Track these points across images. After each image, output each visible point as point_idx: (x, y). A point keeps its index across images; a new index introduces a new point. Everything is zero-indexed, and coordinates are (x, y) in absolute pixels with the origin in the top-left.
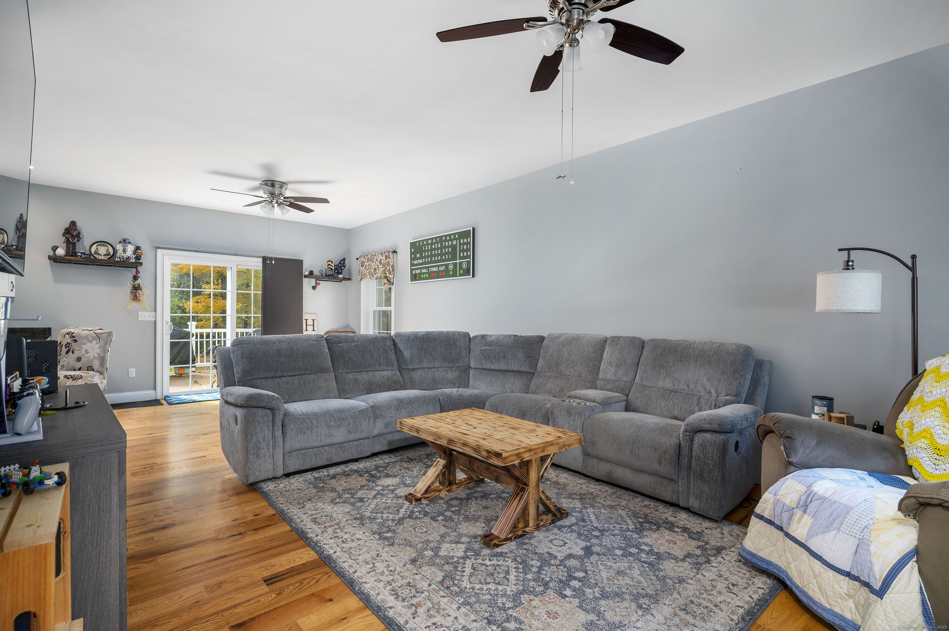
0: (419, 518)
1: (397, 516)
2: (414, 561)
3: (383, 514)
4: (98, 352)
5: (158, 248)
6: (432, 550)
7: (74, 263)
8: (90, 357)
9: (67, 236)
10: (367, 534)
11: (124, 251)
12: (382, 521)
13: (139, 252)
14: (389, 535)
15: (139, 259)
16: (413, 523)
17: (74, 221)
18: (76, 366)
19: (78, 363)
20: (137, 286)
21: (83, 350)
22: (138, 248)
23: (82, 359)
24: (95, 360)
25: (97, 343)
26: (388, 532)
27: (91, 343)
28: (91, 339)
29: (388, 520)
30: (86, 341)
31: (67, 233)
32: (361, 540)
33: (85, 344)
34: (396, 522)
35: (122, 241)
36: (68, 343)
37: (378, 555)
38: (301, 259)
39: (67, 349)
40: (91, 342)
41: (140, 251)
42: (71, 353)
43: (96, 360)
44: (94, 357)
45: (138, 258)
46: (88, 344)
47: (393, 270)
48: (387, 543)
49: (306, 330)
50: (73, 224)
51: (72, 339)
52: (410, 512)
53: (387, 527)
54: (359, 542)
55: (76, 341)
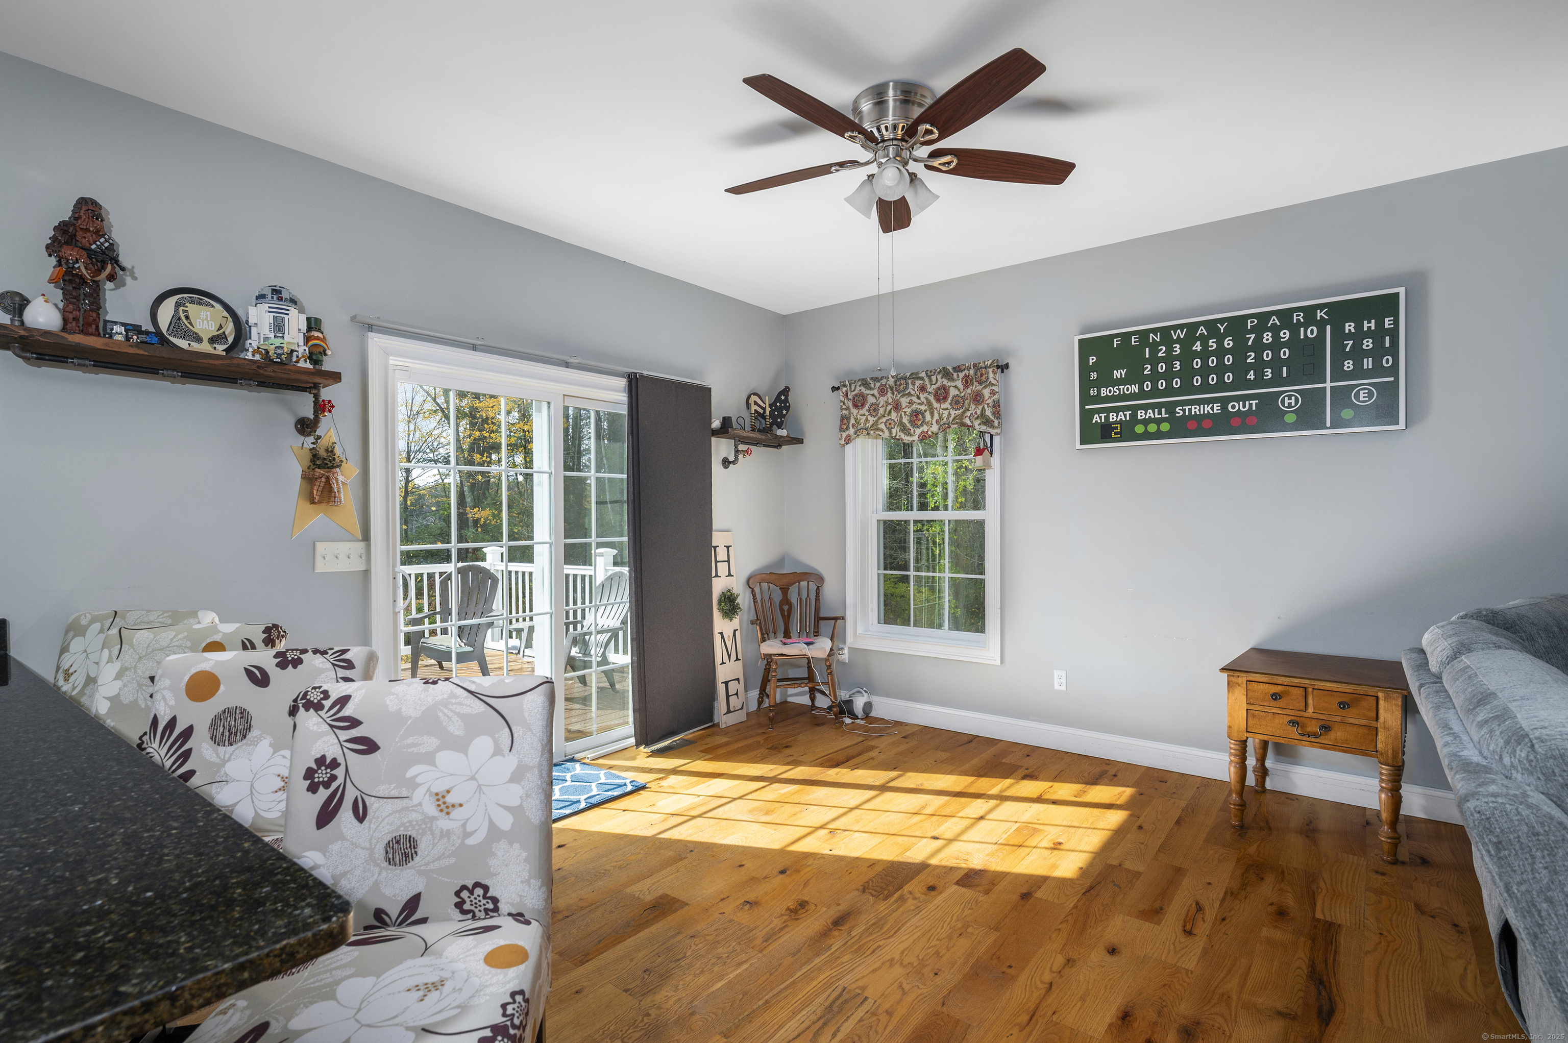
4: (516, 802)
5: (371, 328)
7: (93, 363)
8: (467, 835)
9: (70, 253)
11: (279, 327)
13: (318, 338)
15: (324, 362)
17: (94, 203)
18: (388, 891)
19: (398, 870)
20: (319, 453)
21: (419, 795)
22: (313, 324)
23: (422, 847)
24: (501, 848)
25: (498, 752)
27: (465, 751)
28: (456, 728)
30: (430, 742)
31: (67, 243)
33: (429, 759)
35: (268, 292)
36: (321, 761)
38: (705, 384)
39: (323, 794)
40: (461, 746)
41: (322, 335)
42: (346, 815)
43: (503, 844)
44: (494, 833)
45: (317, 355)
46: (446, 758)
47: (997, 414)
50: (89, 209)
51: (344, 735)
55: (369, 746)
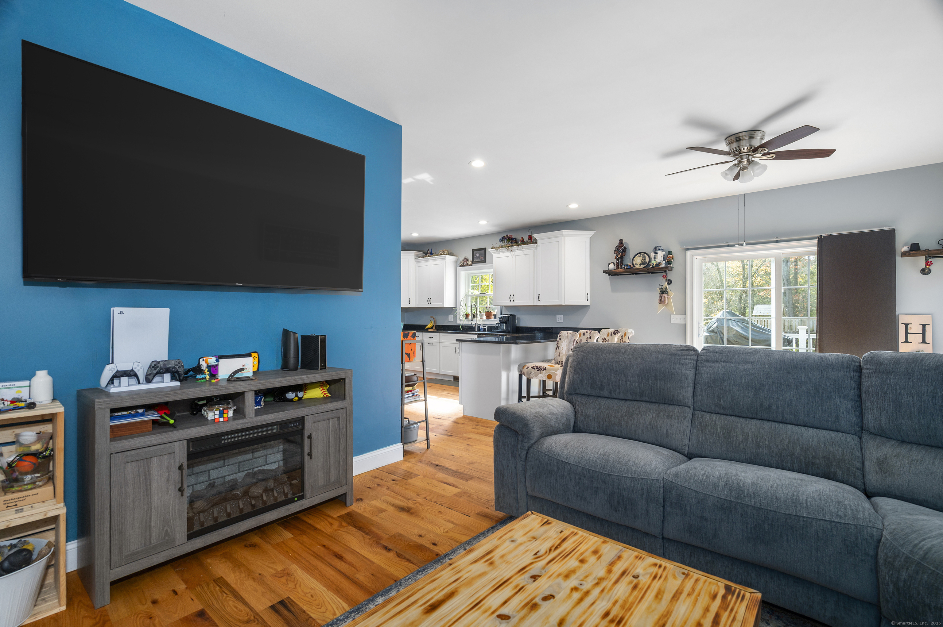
5: (688, 249)
7: (620, 275)
9: (617, 252)
15: (670, 264)
17: (621, 239)
20: (664, 290)
22: (669, 253)
31: (617, 250)
38: (891, 228)
41: (671, 256)
45: (669, 262)
49: (907, 341)
50: (621, 241)
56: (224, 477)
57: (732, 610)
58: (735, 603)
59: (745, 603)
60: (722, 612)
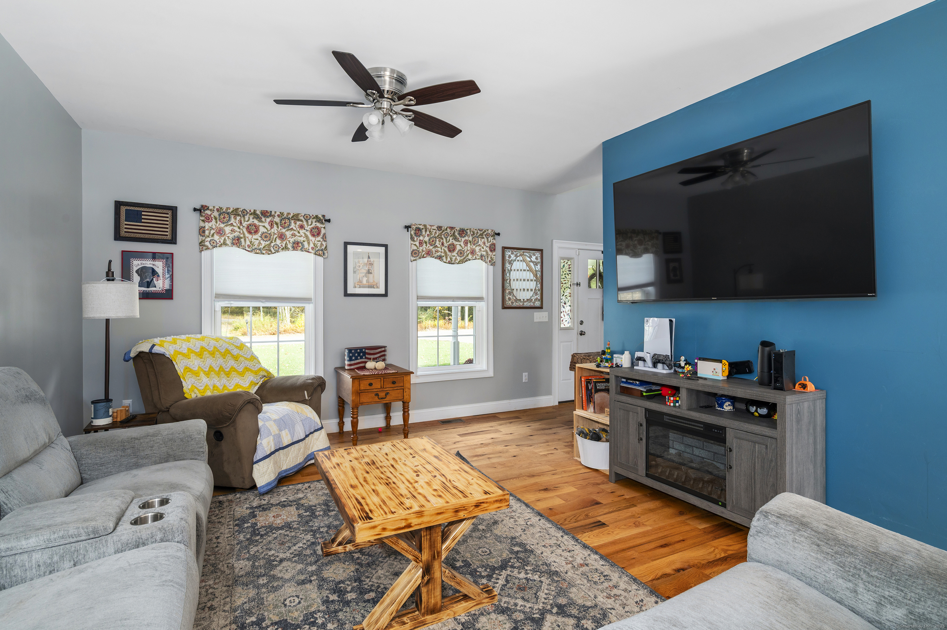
0: (483, 566)
1: (509, 573)
2: (496, 523)
3: (525, 576)
6: (478, 529)
10: (540, 552)
12: (526, 568)
14: (516, 549)
16: (491, 560)
26: (518, 552)
29: (519, 568)
32: (543, 546)
34: (510, 564)
37: (525, 530)
48: (517, 540)
52: (493, 577)
53: (518, 558)
54: (543, 544)
56: (703, 458)
57: (359, 510)
58: (360, 514)
59: (357, 517)
60: (362, 507)
